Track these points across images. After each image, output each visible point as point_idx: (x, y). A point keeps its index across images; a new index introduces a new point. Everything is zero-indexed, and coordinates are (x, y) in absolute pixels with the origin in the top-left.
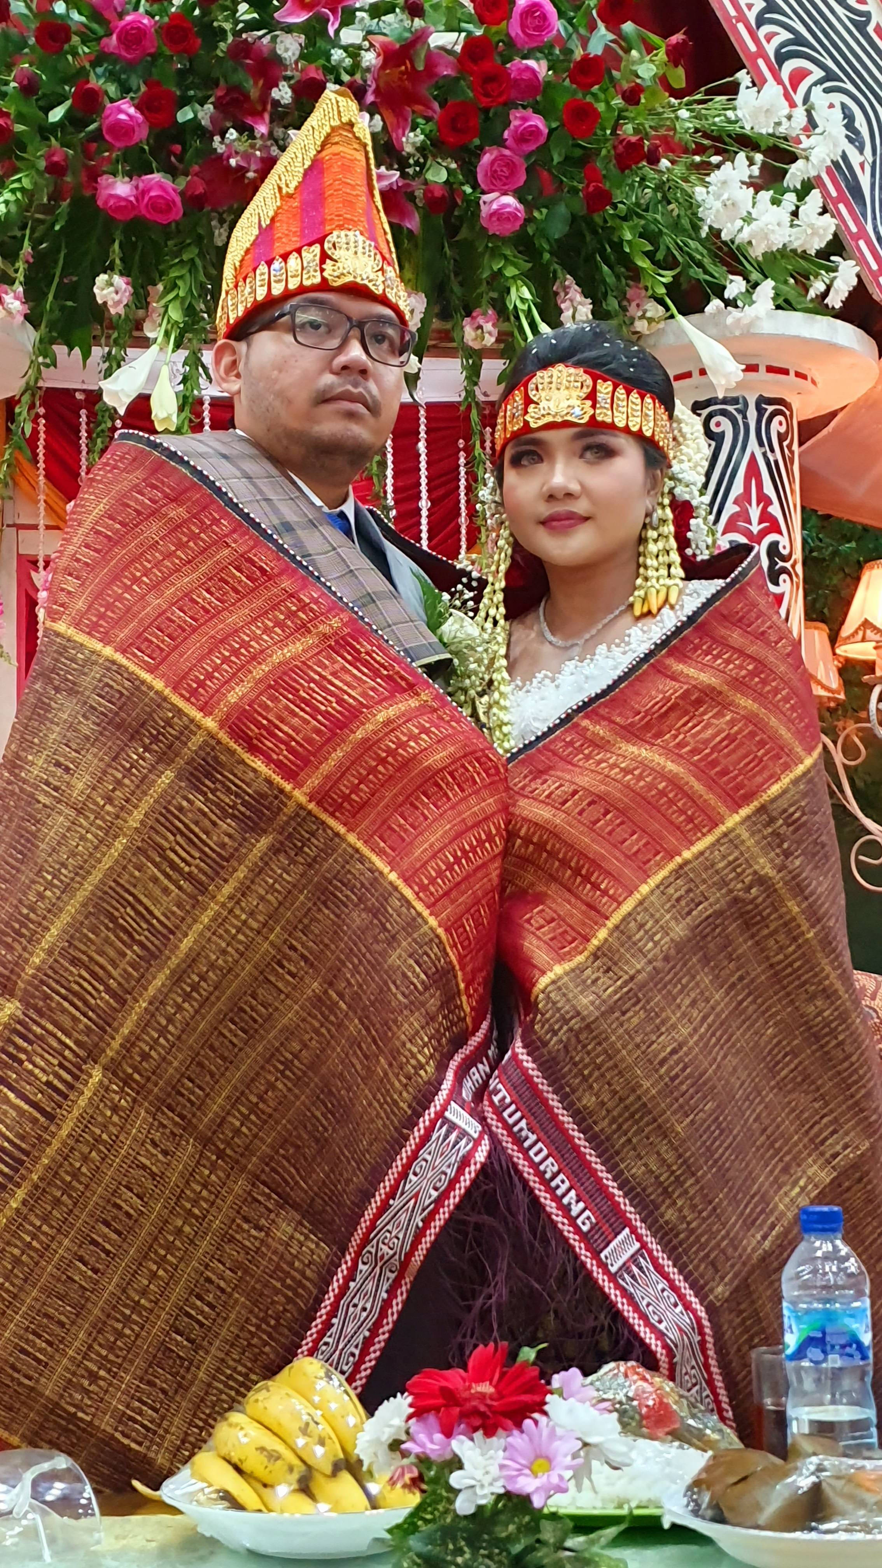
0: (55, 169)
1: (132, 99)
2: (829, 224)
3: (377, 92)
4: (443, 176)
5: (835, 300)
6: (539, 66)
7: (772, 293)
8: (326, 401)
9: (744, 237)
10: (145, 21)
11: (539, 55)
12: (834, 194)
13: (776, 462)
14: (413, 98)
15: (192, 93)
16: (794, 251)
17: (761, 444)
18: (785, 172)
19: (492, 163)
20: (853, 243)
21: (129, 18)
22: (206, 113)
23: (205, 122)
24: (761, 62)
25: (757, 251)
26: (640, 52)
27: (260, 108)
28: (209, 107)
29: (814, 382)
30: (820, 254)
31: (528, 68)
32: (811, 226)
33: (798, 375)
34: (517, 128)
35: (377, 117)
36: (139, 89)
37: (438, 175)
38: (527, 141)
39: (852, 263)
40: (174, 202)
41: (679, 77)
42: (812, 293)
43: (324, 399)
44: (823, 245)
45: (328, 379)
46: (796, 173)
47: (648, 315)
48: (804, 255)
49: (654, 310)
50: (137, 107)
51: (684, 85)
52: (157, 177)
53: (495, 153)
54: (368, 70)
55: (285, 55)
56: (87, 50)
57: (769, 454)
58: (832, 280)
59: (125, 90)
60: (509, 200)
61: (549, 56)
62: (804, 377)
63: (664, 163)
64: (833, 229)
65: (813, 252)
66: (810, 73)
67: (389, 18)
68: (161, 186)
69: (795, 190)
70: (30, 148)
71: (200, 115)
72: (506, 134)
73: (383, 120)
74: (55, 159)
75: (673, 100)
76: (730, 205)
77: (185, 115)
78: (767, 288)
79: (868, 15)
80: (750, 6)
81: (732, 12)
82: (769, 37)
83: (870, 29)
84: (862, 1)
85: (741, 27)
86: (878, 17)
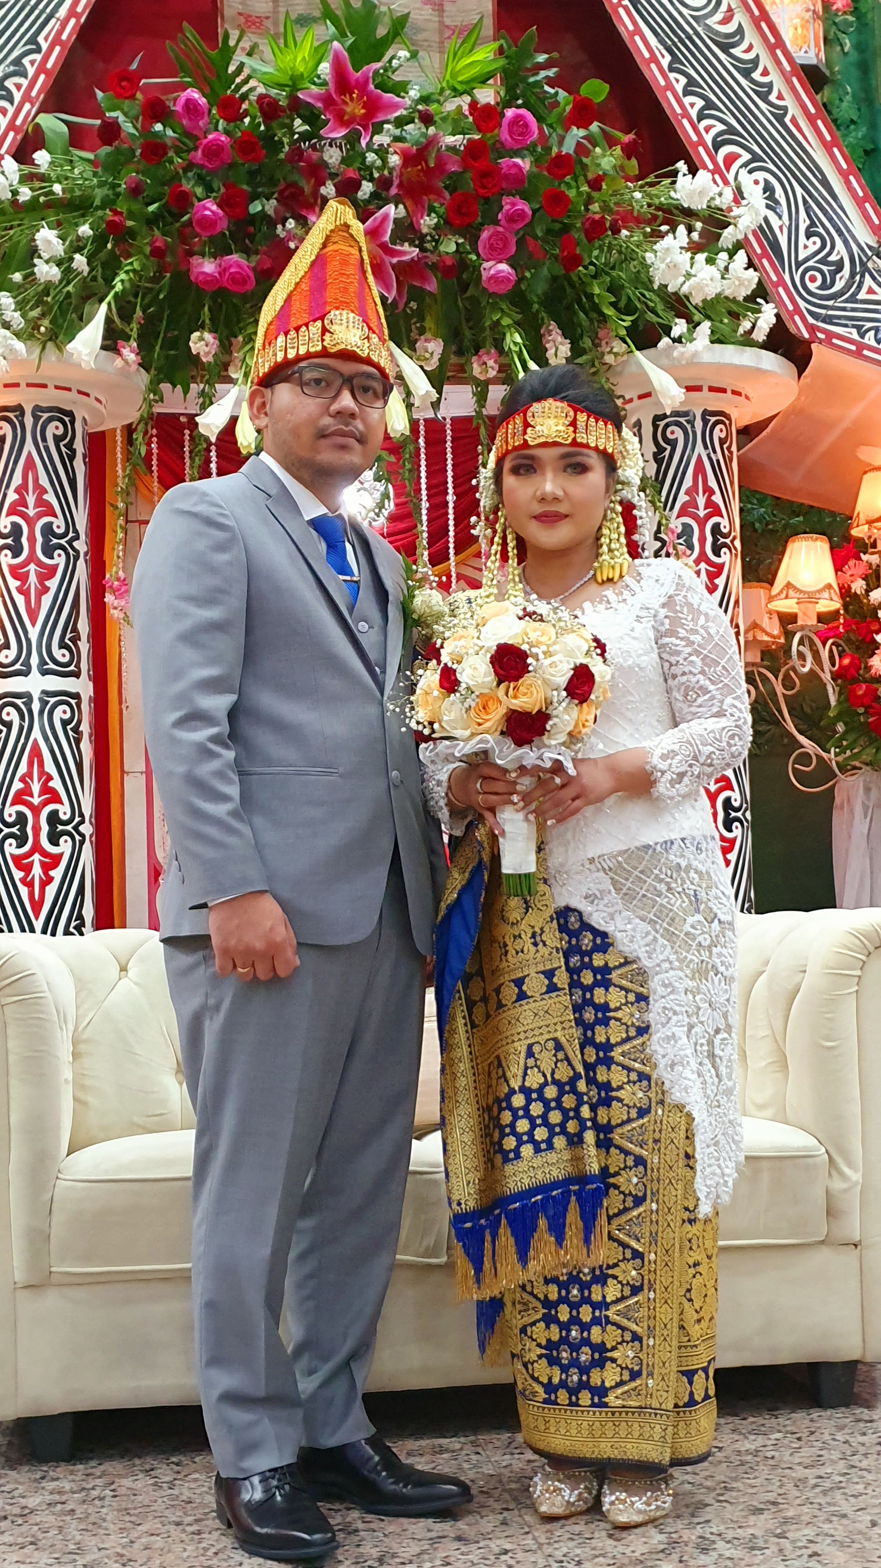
0: (157, 253)
1: (215, 198)
2: (752, 276)
3: (400, 186)
4: (452, 248)
5: (760, 335)
6: (525, 163)
7: (709, 332)
8: (323, 437)
9: (685, 289)
10: (223, 139)
11: (526, 152)
12: (759, 251)
13: (718, 461)
14: (429, 190)
15: (260, 190)
16: (726, 298)
17: (706, 447)
18: (720, 235)
19: (490, 238)
20: (774, 290)
21: (210, 137)
22: (271, 206)
23: (270, 211)
24: (701, 149)
25: (697, 300)
26: (604, 150)
27: (312, 201)
28: (273, 202)
29: (747, 398)
30: (747, 299)
31: (516, 165)
32: (738, 278)
33: (734, 392)
34: (508, 211)
35: (401, 206)
36: (219, 189)
37: (449, 246)
38: (516, 221)
39: (772, 305)
40: (248, 276)
41: (633, 166)
42: (741, 331)
43: (323, 434)
44: (749, 293)
45: (326, 421)
46: (729, 236)
47: (615, 350)
48: (734, 301)
49: (619, 347)
50: (218, 205)
51: (637, 172)
52: (235, 257)
53: (492, 230)
54: (394, 168)
55: (330, 161)
56: (180, 160)
57: (713, 455)
58: (757, 319)
59: (209, 189)
60: (504, 267)
61: (533, 152)
62: (739, 394)
63: (625, 232)
64: (756, 280)
65: (741, 299)
66: (739, 156)
67: (409, 127)
68: (239, 266)
69: (727, 250)
70: (139, 238)
71: (267, 208)
72: (500, 216)
73: (405, 207)
74: (157, 244)
75: (629, 184)
76: (673, 267)
77: (255, 207)
78: (705, 327)
79: (785, 109)
80: (692, 105)
81: (678, 110)
82: (707, 129)
83: (787, 120)
84: (780, 97)
85: (685, 122)
86: (793, 110)
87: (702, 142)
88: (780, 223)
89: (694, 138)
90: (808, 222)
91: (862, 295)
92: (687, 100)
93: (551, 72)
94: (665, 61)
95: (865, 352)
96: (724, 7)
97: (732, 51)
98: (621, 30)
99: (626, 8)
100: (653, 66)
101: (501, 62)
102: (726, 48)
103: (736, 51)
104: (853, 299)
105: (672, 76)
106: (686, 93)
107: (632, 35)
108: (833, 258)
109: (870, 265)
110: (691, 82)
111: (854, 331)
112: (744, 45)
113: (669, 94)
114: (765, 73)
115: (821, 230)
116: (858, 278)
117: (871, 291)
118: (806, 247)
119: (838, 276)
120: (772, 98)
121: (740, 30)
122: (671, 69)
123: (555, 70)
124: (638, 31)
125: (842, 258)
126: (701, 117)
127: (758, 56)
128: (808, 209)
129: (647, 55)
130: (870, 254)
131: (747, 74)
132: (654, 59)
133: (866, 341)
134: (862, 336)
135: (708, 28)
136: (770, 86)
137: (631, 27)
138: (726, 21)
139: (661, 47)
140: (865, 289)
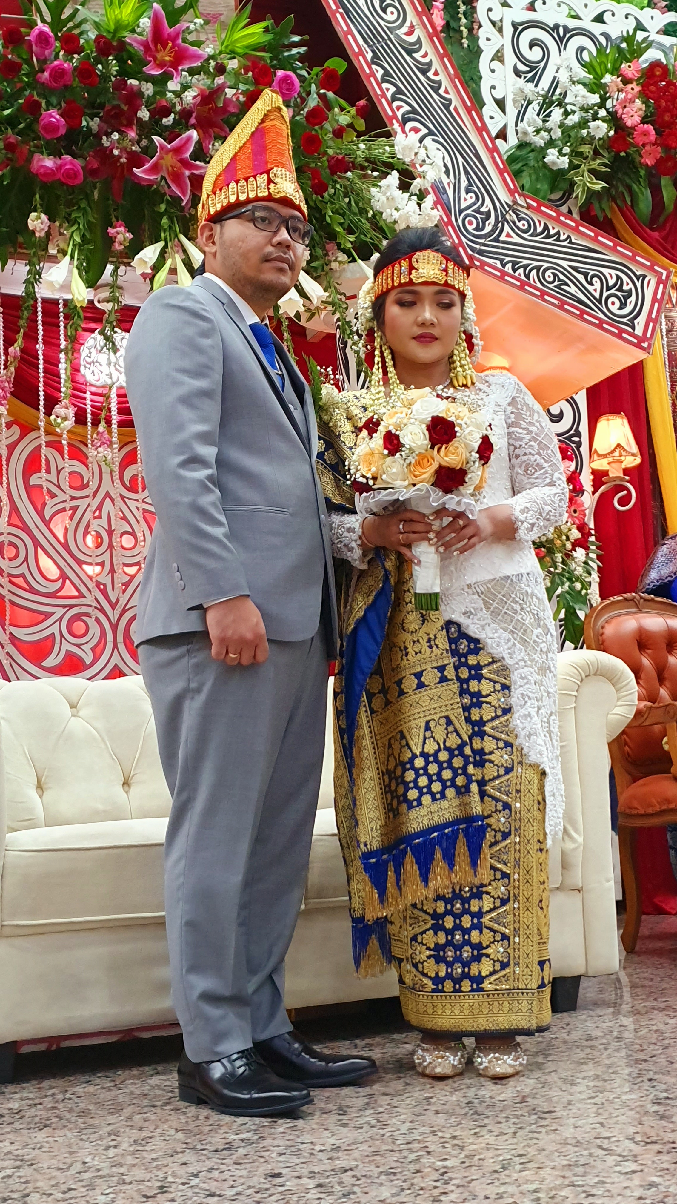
0: (11, 147)
1: (57, 110)
2: (434, 216)
8: (267, 261)
14: (213, 124)
18: (411, 184)
21: (56, 63)
23: (95, 128)
24: (394, 121)
26: (339, 109)
27: (130, 121)
28: (97, 120)
32: (427, 215)
40: (79, 172)
43: (267, 259)
45: (270, 249)
46: (416, 185)
47: (339, 259)
49: (342, 257)
50: (61, 115)
51: (364, 129)
52: (68, 158)
66: (421, 130)
68: (70, 163)
69: (417, 195)
71: (91, 124)
73: (199, 135)
74: (11, 140)
76: (391, 199)
77: (83, 123)
79: (450, 101)
80: (388, 90)
81: (379, 92)
82: (399, 108)
83: (452, 108)
84: (446, 92)
85: (383, 100)
86: (455, 102)
87: (395, 116)
88: (448, 181)
89: (390, 113)
90: (467, 182)
91: (503, 238)
92: (385, 86)
93: (302, 50)
94: (369, 56)
95: (507, 278)
96: (408, 24)
97: (414, 55)
98: (337, 29)
99: (341, 14)
100: (361, 58)
101: (269, 37)
102: (410, 53)
103: (417, 56)
104: (496, 240)
105: (374, 67)
106: (384, 81)
107: (346, 34)
108: (484, 209)
109: (508, 217)
110: (386, 73)
111: (498, 262)
112: (422, 52)
113: (372, 79)
114: (436, 73)
115: (476, 189)
116: (500, 225)
117: (508, 235)
118: (465, 200)
119: (487, 223)
120: (441, 92)
121: (419, 41)
122: (374, 63)
123: (305, 48)
124: (350, 32)
125: (489, 210)
126: (394, 99)
127: (431, 61)
128: (467, 173)
129: (357, 50)
130: (507, 209)
131: (424, 72)
132: (361, 53)
133: (506, 269)
134: (504, 266)
135: (398, 36)
136: (440, 83)
137: (345, 29)
138: (410, 33)
139: (365, 46)
140: (504, 234)
